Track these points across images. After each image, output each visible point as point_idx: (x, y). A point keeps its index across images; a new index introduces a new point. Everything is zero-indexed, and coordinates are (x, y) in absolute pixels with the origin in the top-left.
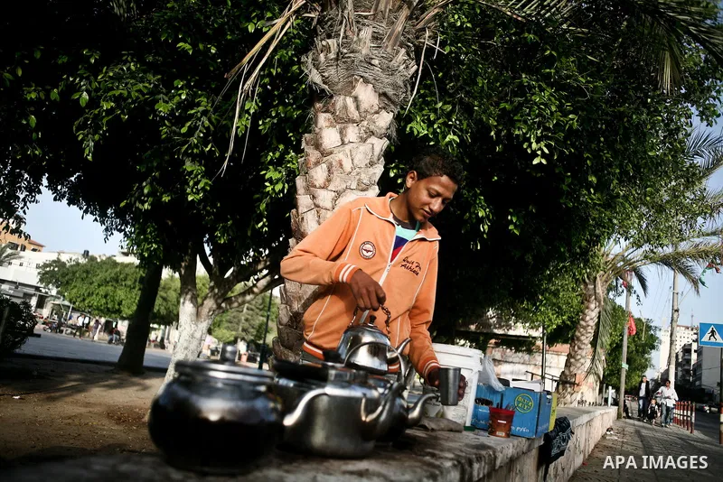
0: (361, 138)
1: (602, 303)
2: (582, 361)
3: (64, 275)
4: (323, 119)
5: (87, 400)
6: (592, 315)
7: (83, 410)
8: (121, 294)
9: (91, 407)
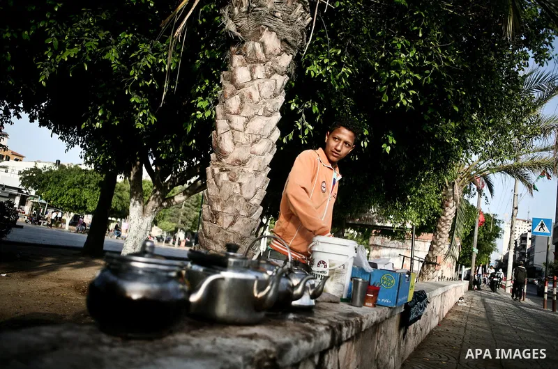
0: (267, 75)
1: (459, 203)
2: (442, 246)
3: (40, 180)
4: (237, 59)
5: (59, 277)
6: (450, 212)
7: (56, 285)
8: (86, 194)
9: (62, 282)
